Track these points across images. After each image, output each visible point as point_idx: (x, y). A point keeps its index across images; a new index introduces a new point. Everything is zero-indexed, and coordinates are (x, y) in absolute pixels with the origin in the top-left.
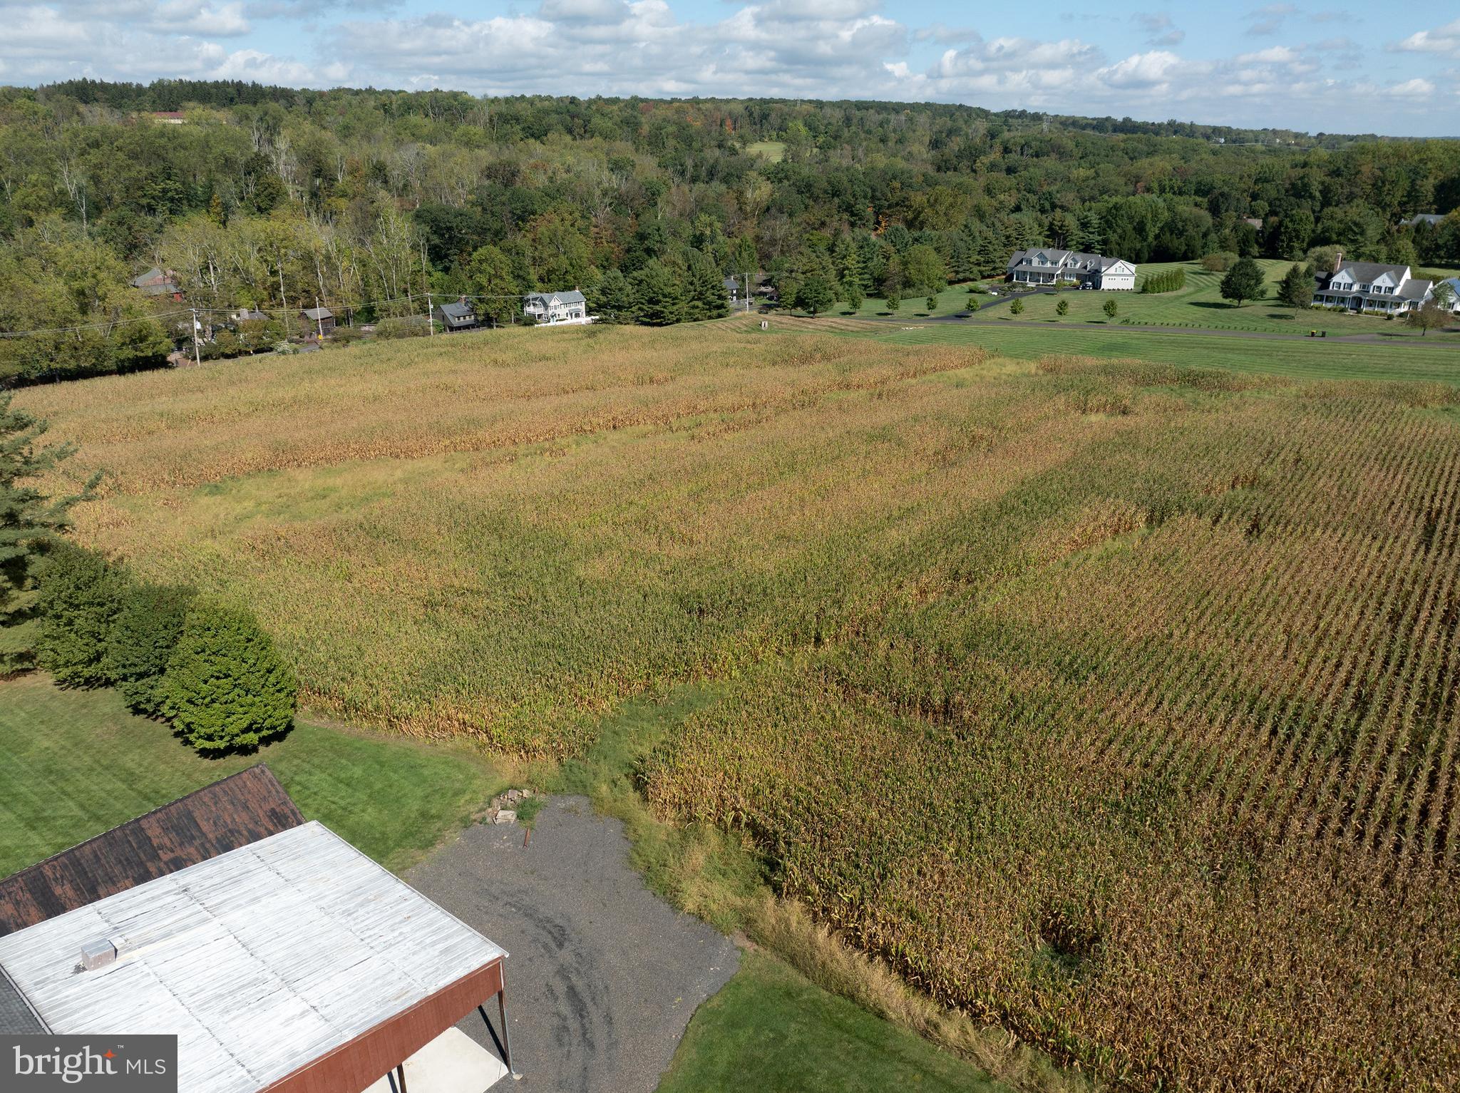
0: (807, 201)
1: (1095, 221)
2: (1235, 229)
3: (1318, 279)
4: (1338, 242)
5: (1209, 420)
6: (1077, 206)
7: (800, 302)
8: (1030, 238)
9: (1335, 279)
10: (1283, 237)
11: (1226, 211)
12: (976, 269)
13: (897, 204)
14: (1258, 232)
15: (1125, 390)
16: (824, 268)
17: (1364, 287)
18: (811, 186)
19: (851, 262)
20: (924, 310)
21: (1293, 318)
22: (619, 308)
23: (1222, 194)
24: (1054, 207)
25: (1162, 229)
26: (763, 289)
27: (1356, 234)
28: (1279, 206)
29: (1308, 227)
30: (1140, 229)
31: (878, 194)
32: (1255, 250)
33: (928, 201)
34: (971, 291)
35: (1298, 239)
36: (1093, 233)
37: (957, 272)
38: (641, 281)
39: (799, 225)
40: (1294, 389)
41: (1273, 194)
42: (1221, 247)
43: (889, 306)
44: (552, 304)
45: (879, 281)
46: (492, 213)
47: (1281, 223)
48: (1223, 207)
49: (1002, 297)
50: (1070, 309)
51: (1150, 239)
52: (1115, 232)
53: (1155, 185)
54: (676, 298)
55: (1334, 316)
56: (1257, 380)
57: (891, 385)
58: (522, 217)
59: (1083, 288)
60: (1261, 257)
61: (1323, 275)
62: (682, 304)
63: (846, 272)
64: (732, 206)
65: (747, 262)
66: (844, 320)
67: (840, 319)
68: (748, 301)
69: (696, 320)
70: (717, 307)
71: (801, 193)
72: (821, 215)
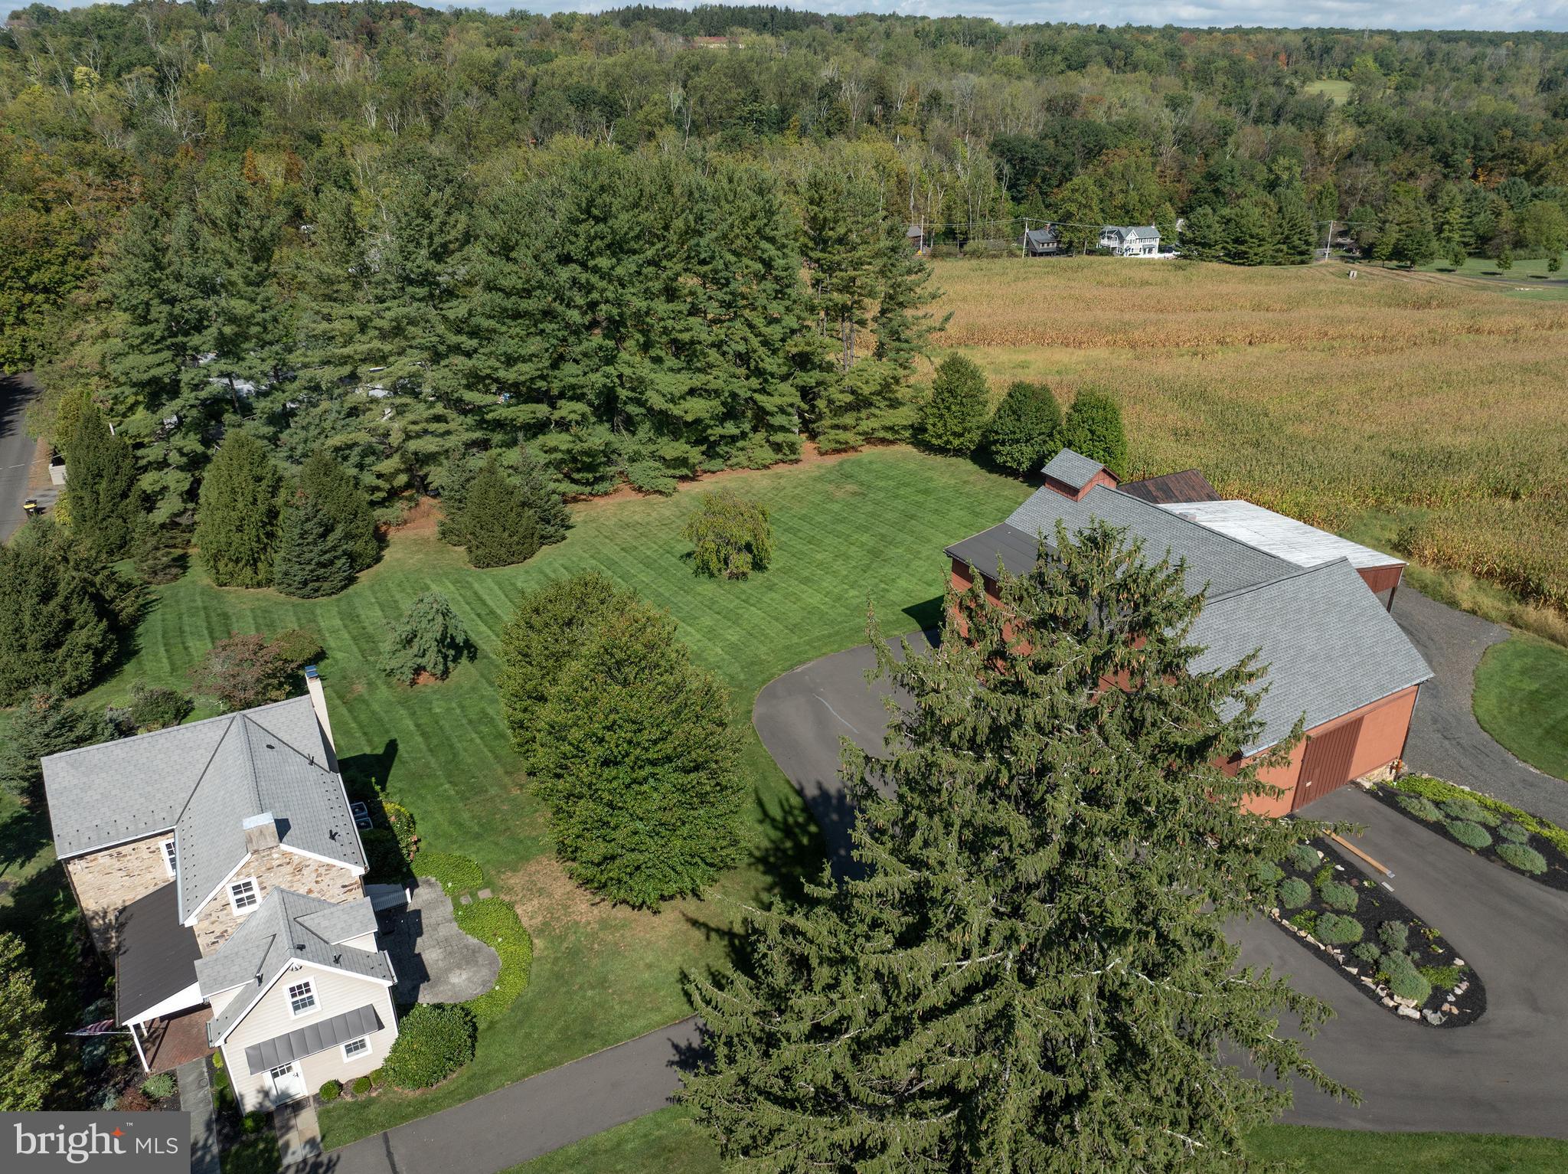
0: (1396, 147)
7: (1397, 254)
13: (1503, 156)
16: (1422, 221)
18: (1402, 131)
19: (1454, 216)
20: (1543, 272)
22: (1204, 245)
26: (1340, 240)
31: (1482, 144)
33: (1556, 152)
38: (1229, 221)
39: (1386, 173)
43: (1499, 265)
44: (1128, 238)
45: (1484, 239)
46: (1064, 145)
54: (1264, 240)
57: (1527, 333)
58: (1093, 152)
62: (1267, 246)
63: (1446, 227)
64: (1308, 149)
65: (1328, 210)
66: (1445, 276)
67: (1438, 275)
68: (1328, 250)
69: (1280, 264)
70: (1301, 253)
71: (1389, 139)
72: (1411, 165)
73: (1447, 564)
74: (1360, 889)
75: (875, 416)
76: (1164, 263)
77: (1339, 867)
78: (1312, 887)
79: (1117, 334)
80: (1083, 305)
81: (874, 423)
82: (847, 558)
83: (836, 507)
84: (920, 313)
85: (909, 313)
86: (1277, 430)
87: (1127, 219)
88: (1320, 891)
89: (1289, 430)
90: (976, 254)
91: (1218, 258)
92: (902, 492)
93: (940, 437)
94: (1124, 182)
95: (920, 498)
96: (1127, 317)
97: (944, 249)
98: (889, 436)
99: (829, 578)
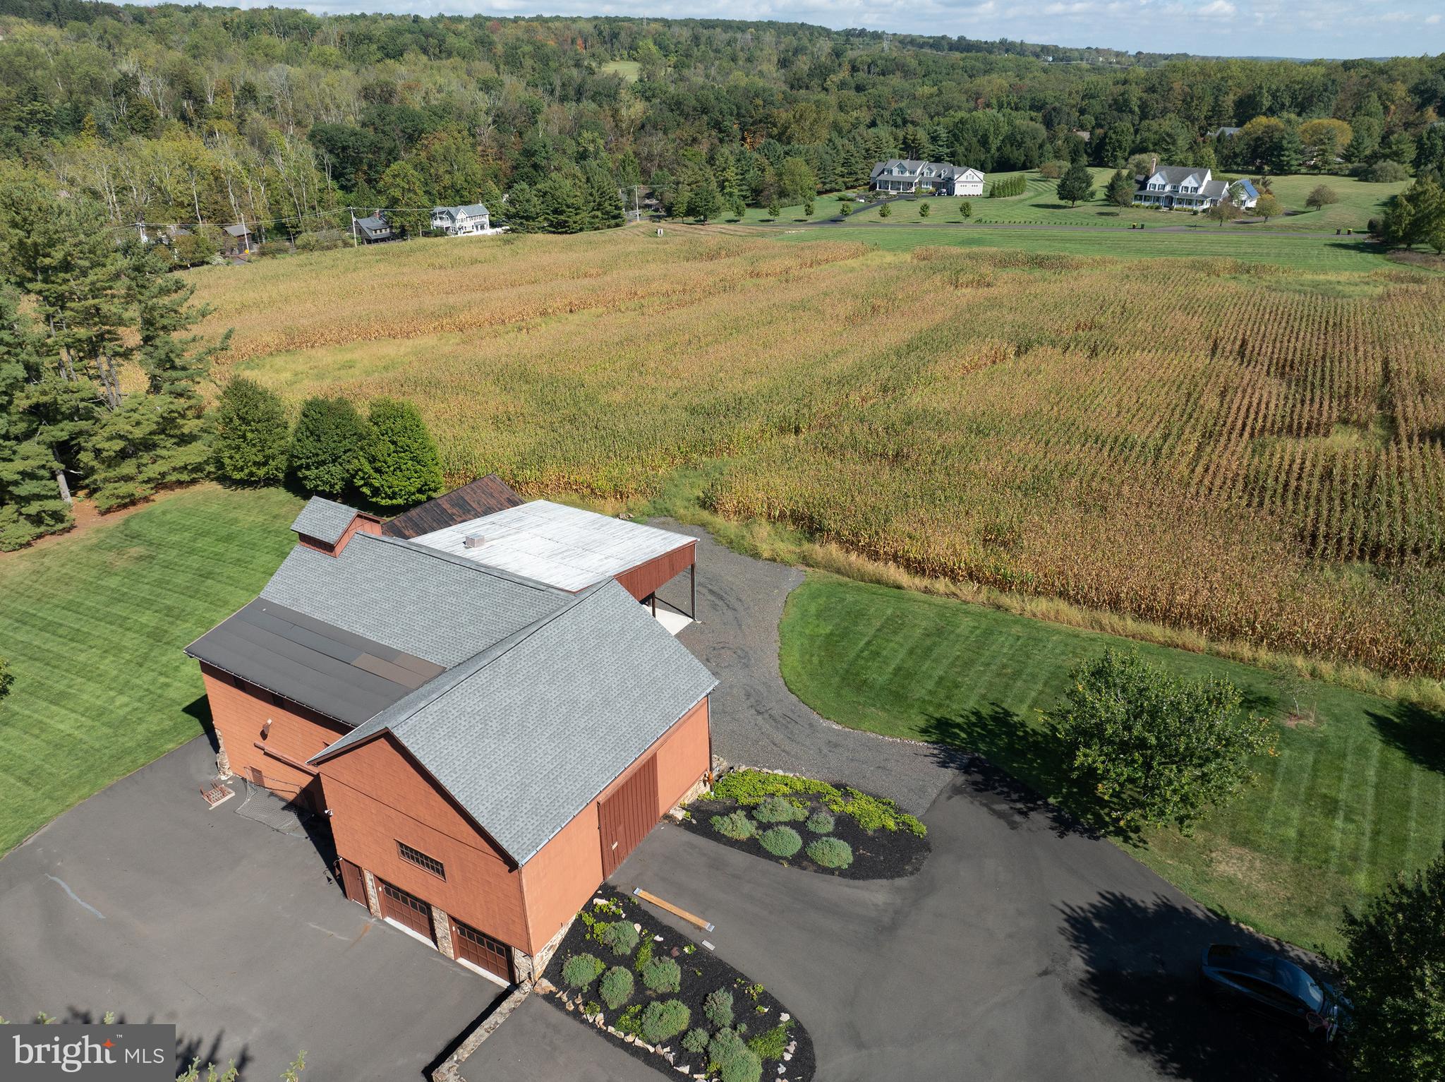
0: (678, 118)
1: (944, 135)
2: (1067, 140)
3: (1137, 182)
4: (1155, 151)
5: (1055, 288)
6: (927, 121)
7: (692, 211)
8: (888, 151)
9: (1151, 181)
10: (1108, 147)
11: (1059, 124)
12: (840, 180)
13: (761, 121)
14: (1086, 144)
15: (987, 270)
16: (707, 180)
17: (1175, 187)
18: (680, 103)
19: (731, 174)
20: (802, 216)
21: (1118, 215)
22: (527, 218)
23: (1054, 109)
24: (905, 122)
25: (1003, 141)
26: (647, 202)
27: (1169, 143)
28: (1104, 120)
29: (1128, 138)
30: (984, 142)
31: (743, 111)
32: (1084, 159)
33: (794, 117)
34: (841, 199)
35: (1121, 149)
36: (942, 146)
37: (824, 183)
38: (545, 193)
39: (674, 141)
40: (1119, 267)
41: (1098, 109)
42: (1056, 157)
43: (771, 213)
44: (459, 217)
45: (757, 192)
46: (383, 132)
47: (1106, 134)
48: (1056, 121)
49: (869, 204)
50: (930, 212)
51: (993, 151)
52: (961, 144)
53: (994, 101)
54: (579, 208)
55: (1151, 213)
56: (1090, 261)
57: (794, 272)
58: (412, 138)
59: (939, 194)
60: (1089, 165)
61: (1141, 178)
62: (584, 214)
63: (726, 183)
64: (609, 124)
65: (632, 176)
66: (732, 227)
67: (727, 226)
68: (638, 212)
69: (598, 229)
70: (615, 217)
71: (672, 110)
72: (692, 131)
73: (747, 515)
74: (681, 960)
75: (163, 458)
76: (492, 239)
77: (658, 938)
78: (633, 972)
79: (443, 319)
80: (409, 292)
81: (161, 467)
82: (119, 649)
83: (113, 582)
84: (190, 336)
85: (176, 336)
86: (591, 399)
87: (457, 198)
88: (642, 975)
89: (603, 399)
90: (307, 247)
91: (543, 229)
92: (199, 545)
93: (242, 469)
94: (447, 164)
95: (220, 548)
96: (451, 300)
97: (274, 245)
98: (185, 477)
99: (91, 686)
